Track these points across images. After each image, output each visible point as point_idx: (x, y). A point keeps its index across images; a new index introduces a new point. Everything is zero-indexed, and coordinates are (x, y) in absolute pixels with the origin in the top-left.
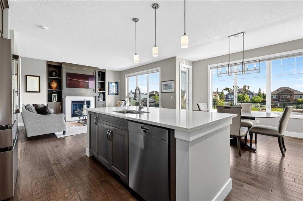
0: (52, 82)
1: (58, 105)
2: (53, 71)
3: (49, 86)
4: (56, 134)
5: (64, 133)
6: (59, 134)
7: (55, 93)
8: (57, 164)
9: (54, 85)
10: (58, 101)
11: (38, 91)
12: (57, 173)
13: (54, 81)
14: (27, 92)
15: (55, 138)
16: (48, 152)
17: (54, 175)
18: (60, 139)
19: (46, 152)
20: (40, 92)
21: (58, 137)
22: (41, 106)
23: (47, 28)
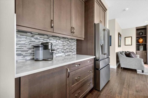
0: (140, 39)
1: (144, 53)
2: (140, 32)
3: (137, 41)
4: (137, 70)
5: (143, 72)
6: (139, 71)
7: (142, 45)
8: (127, 89)
9: (141, 40)
10: (143, 50)
11: (131, 44)
12: (123, 94)
13: (141, 38)
14: (126, 45)
15: (136, 73)
16: (126, 79)
17: (121, 95)
18: (138, 74)
19: (125, 78)
20: (132, 45)
21: (138, 73)
22: (128, 53)
23: (127, 9)
